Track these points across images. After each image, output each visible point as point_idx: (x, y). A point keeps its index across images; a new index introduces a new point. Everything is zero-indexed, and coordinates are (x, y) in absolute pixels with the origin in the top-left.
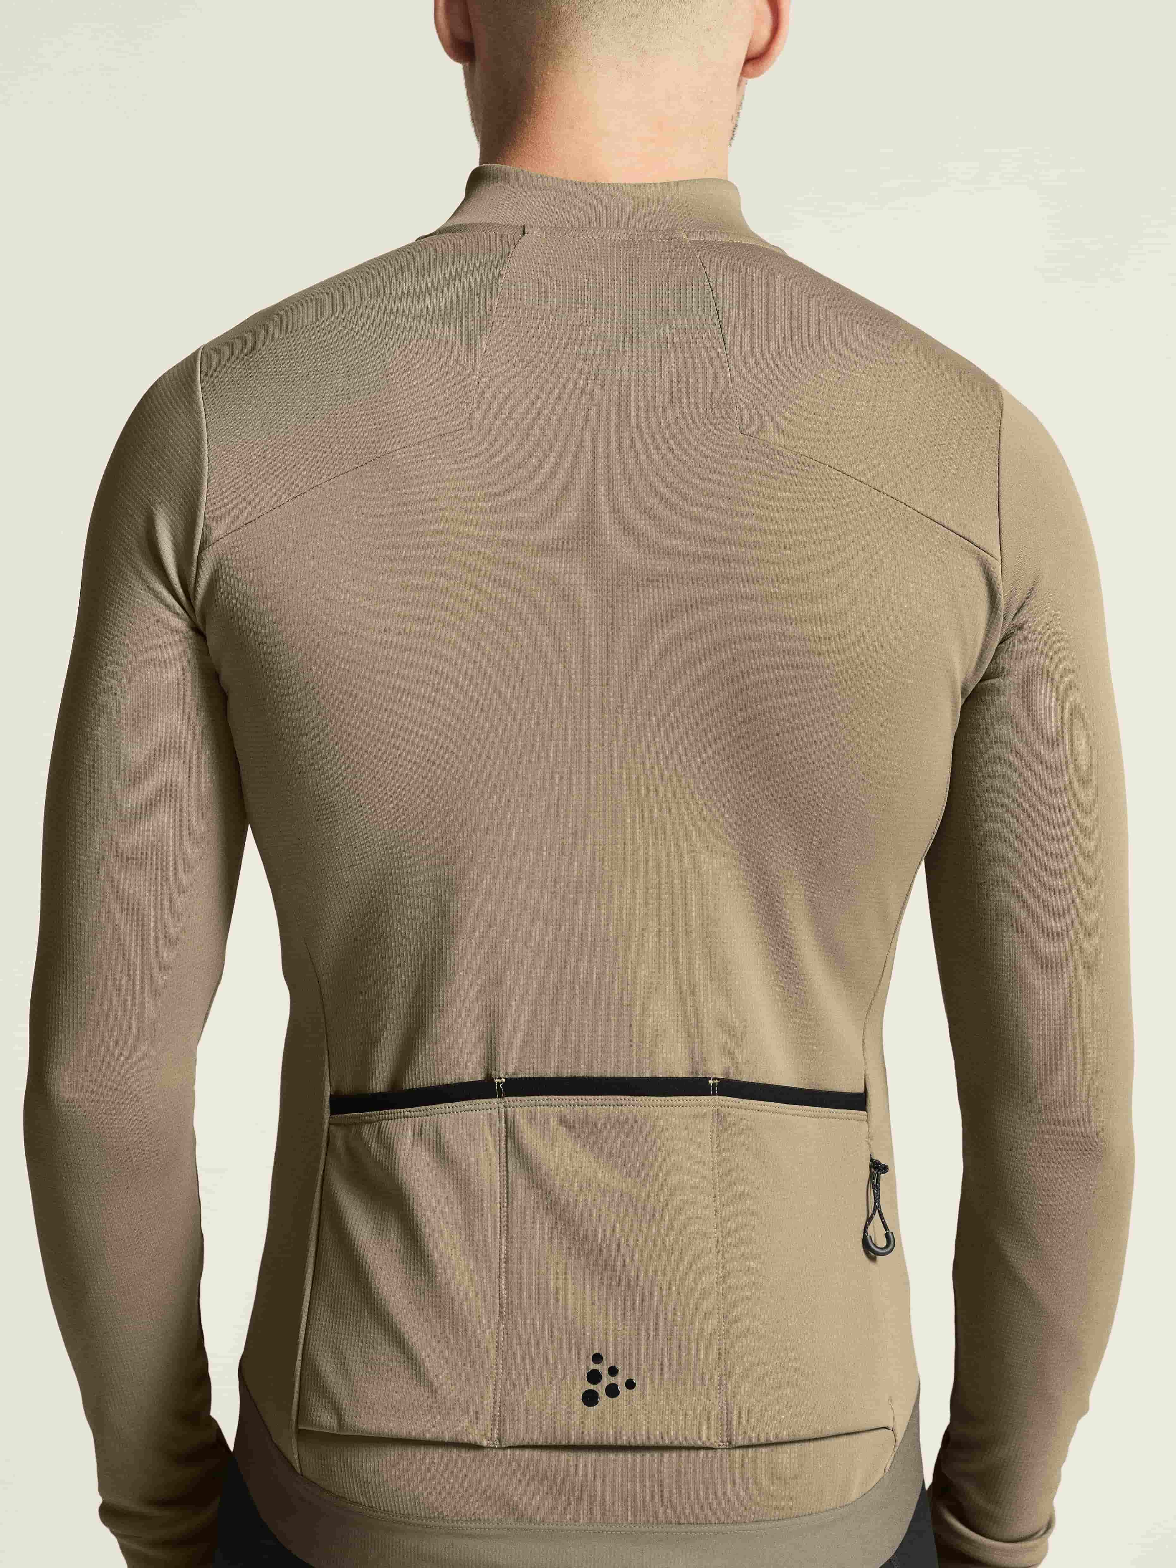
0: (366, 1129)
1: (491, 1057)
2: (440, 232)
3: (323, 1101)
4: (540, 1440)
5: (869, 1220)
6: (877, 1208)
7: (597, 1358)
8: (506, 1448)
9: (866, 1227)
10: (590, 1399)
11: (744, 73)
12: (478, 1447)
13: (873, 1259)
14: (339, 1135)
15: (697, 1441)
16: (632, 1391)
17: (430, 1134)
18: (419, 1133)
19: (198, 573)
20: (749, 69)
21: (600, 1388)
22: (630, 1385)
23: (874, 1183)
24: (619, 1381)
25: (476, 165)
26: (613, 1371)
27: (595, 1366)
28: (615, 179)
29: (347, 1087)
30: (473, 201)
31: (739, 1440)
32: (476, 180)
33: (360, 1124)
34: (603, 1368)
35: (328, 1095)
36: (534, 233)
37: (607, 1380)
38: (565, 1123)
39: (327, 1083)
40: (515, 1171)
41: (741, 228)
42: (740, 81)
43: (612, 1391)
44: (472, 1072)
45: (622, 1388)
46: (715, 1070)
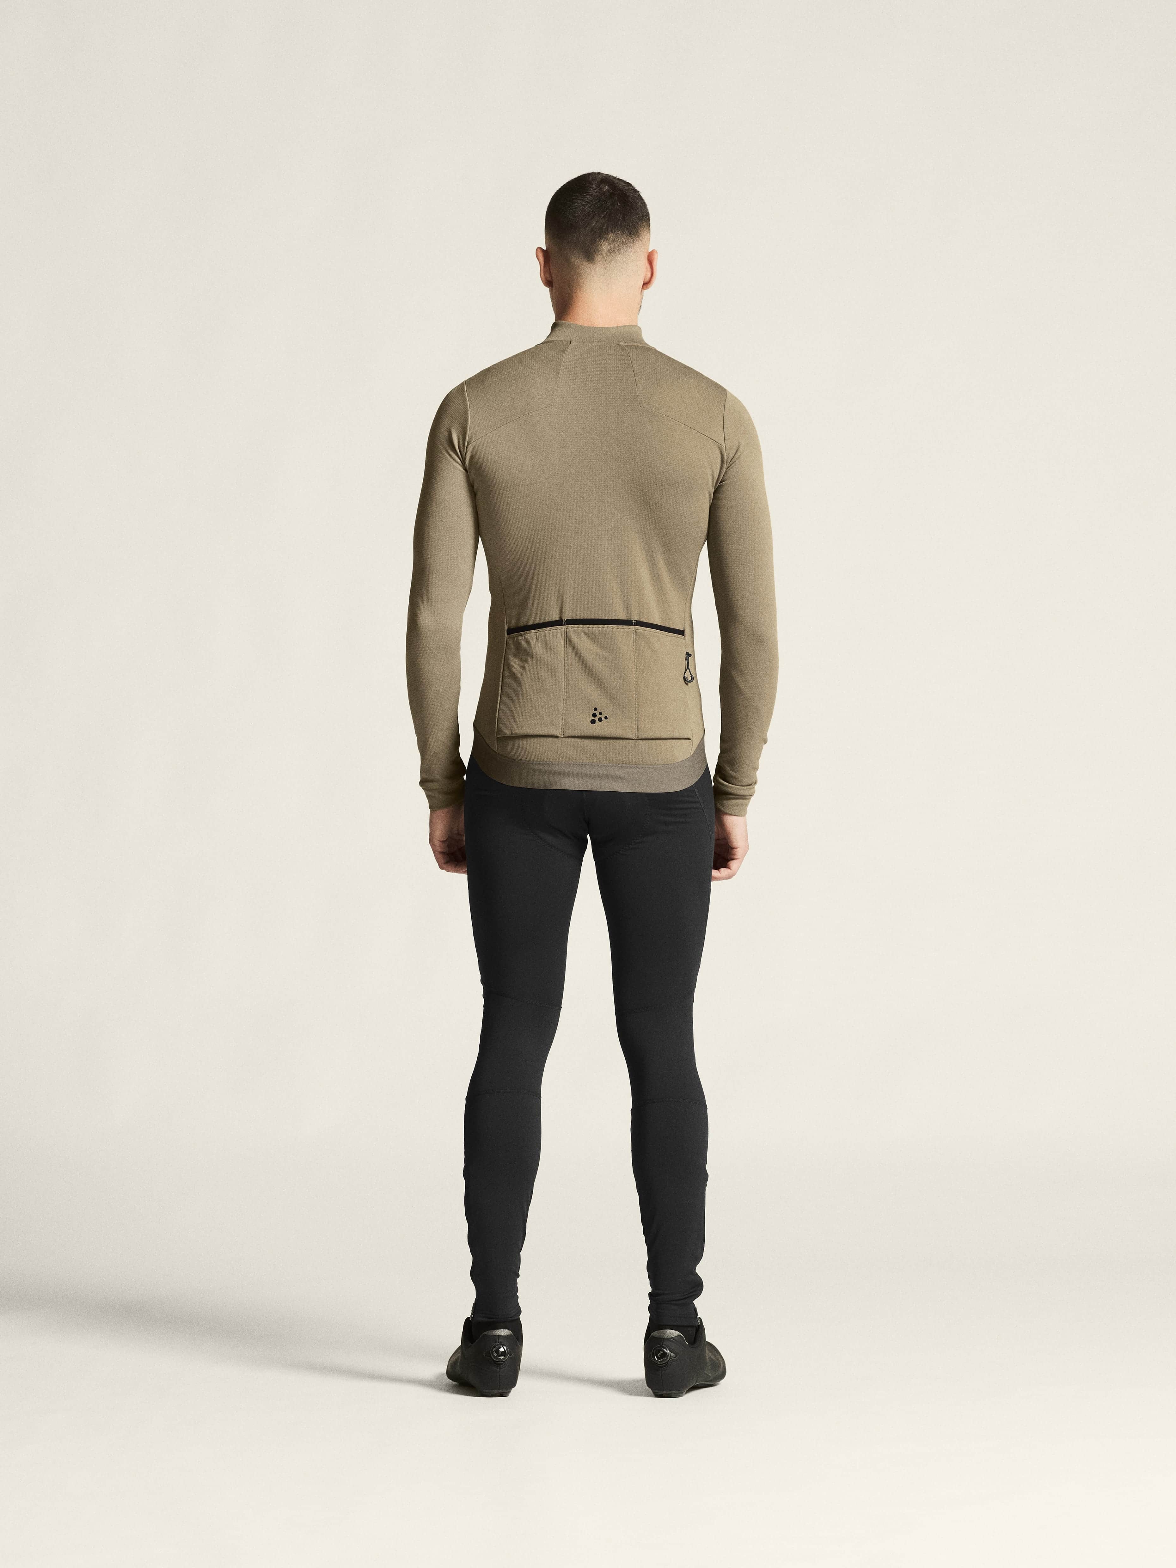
0: (520, 637)
1: (561, 612)
2: (543, 343)
3: (505, 631)
4: (577, 735)
5: (686, 671)
6: (688, 667)
7: (596, 709)
8: (566, 737)
9: (685, 673)
10: (593, 722)
11: (642, 288)
12: (557, 737)
13: (687, 684)
14: (510, 641)
15: (626, 736)
16: (606, 720)
17: (542, 638)
18: (538, 638)
19: (466, 453)
20: (644, 286)
21: (596, 719)
22: (606, 718)
23: (687, 659)
24: (603, 717)
25: (554, 321)
26: (601, 713)
27: (595, 712)
28: (600, 325)
29: (513, 625)
30: (553, 333)
31: (641, 737)
32: (555, 326)
33: (517, 637)
34: (597, 713)
35: (506, 628)
36: (574, 343)
37: (599, 716)
38: (586, 634)
39: (506, 626)
40: (570, 650)
41: (642, 341)
42: (641, 292)
43: (600, 720)
44: (555, 617)
45: (603, 719)
46: (635, 618)
